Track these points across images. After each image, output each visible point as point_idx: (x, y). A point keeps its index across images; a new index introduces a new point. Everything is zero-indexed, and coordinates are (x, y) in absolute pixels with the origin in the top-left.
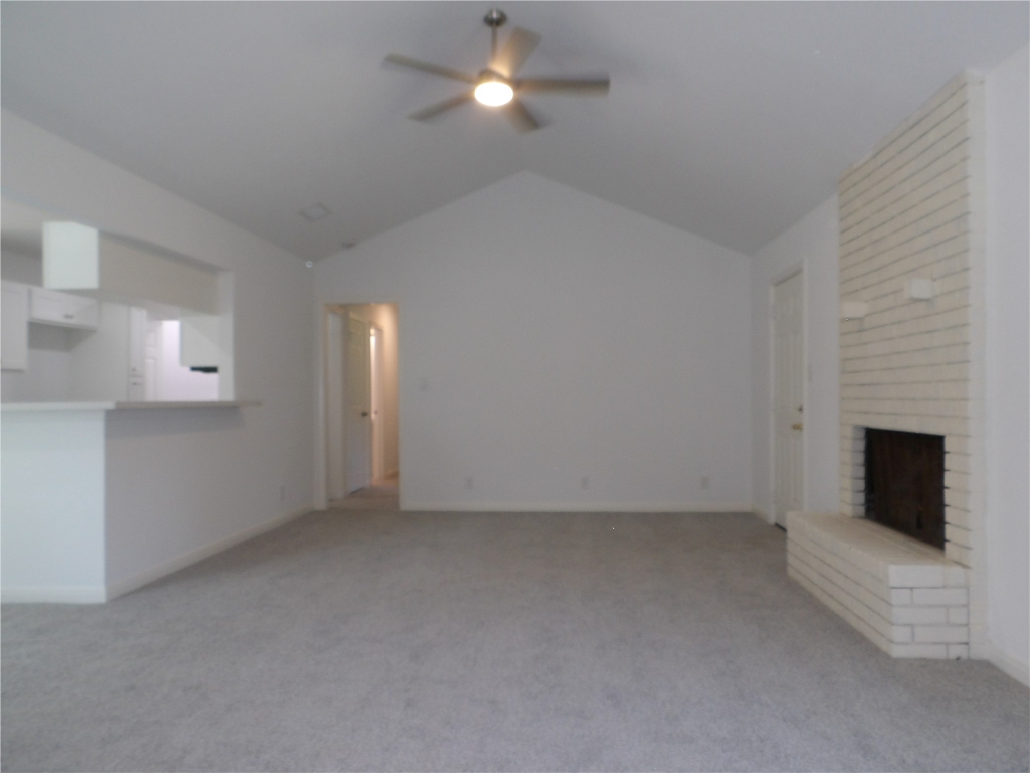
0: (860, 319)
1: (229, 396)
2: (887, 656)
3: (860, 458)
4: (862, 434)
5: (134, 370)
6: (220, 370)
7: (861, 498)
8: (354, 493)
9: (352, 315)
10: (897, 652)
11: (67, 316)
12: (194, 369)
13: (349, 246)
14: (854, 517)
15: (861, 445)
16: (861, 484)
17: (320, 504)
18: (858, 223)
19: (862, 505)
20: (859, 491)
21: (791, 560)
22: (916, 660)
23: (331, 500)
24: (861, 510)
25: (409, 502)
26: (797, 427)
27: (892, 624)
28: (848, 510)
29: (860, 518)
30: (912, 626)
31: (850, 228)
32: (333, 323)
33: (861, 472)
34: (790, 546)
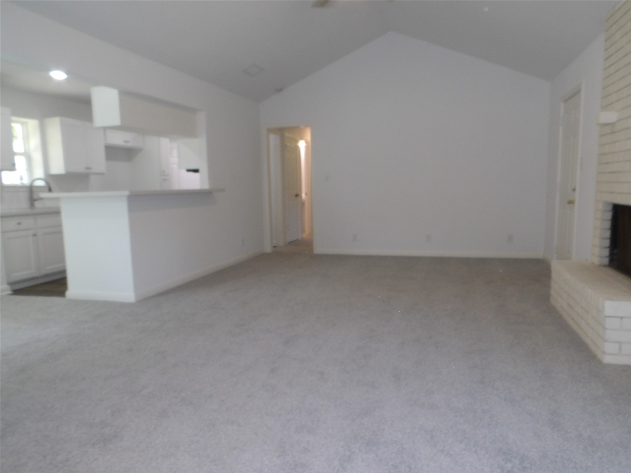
0: (612, 124)
1: (206, 186)
2: (600, 362)
3: (608, 225)
4: (610, 208)
5: (164, 171)
6: (201, 171)
7: (606, 252)
8: (290, 243)
9: (287, 134)
10: (607, 360)
11: (126, 142)
12: (189, 170)
13: (280, 90)
14: (600, 265)
15: (609, 215)
16: (607, 243)
17: (268, 249)
18: (617, 52)
19: (608, 257)
20: (605, 248)
21: (553, 292)
22: (620, 366)
23: (275, 247)
24: (606, 261)
25: (318, 249)
26: (571, 202)
27: (606, 341)
28: (596, 261)
29: (605, 266)
30: (620, 343)
31: (611, 55)
32: (274, 139)
33: (608, 234)
34: (553, 284)
